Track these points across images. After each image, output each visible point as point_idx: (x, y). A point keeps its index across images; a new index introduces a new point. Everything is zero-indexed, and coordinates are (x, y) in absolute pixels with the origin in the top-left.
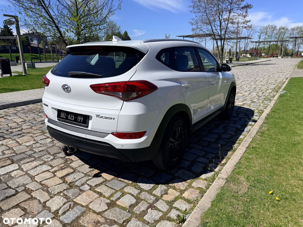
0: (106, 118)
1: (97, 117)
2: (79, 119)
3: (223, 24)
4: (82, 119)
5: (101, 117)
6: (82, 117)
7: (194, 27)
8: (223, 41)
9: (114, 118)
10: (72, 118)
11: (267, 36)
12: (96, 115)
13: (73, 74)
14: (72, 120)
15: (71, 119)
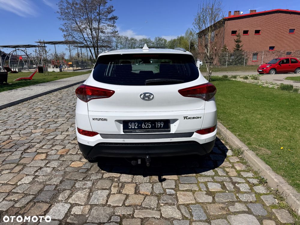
0: (194, 118)
1: (184, 119)
2: (158, 126)
3: (94, 32)
4: (162, 125)
5: (189, 118)
6: (162, 122)
7: (65, 33)
8: (96, 48)
9: (201, 117)
10: (148, 126)
11: (122, 46)
12: (184, 117)
13: (152, 82)
14: (148, 128)
15: (146, 127)
